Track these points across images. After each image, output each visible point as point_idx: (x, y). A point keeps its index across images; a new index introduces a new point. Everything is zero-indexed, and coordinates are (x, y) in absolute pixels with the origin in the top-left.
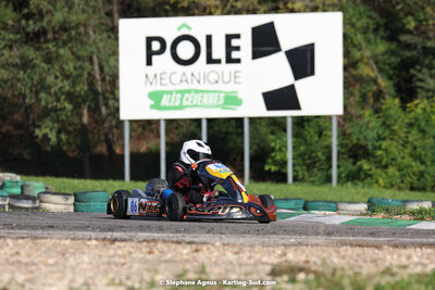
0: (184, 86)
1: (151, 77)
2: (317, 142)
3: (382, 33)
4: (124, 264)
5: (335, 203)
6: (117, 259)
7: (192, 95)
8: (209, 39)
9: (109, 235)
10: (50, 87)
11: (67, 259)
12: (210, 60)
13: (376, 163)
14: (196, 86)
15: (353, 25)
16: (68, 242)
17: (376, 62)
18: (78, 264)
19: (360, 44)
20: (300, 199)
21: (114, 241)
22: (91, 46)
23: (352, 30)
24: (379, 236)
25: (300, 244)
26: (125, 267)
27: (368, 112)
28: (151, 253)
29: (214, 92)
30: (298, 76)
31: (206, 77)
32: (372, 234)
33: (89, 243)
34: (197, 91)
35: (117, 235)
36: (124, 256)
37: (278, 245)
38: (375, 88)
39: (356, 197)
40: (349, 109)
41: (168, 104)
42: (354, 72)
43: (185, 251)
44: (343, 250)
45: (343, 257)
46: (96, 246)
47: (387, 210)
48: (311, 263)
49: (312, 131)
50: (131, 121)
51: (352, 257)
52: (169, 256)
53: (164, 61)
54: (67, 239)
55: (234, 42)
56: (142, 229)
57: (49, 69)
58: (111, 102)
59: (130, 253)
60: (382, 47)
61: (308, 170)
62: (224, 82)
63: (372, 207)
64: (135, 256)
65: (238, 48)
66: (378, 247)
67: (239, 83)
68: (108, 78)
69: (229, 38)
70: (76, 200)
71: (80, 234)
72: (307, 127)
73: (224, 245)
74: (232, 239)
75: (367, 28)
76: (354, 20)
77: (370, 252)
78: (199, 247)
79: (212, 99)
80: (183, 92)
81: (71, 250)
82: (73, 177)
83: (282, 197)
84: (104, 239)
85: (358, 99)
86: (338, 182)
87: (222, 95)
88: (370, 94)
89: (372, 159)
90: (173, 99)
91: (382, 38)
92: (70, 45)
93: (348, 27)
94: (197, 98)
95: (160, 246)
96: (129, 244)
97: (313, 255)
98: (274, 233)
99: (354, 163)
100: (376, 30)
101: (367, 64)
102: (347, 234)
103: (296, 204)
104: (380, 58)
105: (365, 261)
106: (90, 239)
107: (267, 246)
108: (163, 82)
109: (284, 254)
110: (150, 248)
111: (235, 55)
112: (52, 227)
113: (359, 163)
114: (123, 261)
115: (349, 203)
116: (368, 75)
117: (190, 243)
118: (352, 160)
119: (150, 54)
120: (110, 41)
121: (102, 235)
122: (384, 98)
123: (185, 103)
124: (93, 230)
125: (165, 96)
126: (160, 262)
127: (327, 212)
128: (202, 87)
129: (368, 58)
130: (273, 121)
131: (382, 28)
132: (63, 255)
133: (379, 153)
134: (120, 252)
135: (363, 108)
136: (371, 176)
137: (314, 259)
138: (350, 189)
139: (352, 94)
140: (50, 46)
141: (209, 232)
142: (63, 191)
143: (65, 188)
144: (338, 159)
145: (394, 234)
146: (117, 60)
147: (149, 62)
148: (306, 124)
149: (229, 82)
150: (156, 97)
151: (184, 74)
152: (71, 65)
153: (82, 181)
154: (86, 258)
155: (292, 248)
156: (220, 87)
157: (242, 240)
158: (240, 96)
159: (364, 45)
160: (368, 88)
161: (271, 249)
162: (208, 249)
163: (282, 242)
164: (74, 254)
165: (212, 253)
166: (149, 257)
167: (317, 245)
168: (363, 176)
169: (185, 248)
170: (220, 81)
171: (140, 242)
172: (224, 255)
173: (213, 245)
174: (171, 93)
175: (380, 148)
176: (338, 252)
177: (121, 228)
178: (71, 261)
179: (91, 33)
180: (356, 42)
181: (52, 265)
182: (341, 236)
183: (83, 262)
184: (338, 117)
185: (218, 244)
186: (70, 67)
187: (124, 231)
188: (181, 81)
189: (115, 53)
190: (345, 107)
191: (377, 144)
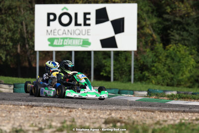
0: (64, 36)
1: (49, 31)
2: (125, 63)
3: (155, 13)
4: (37, 117)
5: (133, 91)
6: (34, 115)
7: (68, 40)
8: (76, 14)
9: (30, 103)
10: (3, 35)
11: (11, 114)
12: (76, 24)
13: (152, 73)
14: (70, 36)
15: (142, 10)
16: (11, 106)
17: (152, 27)
18: (16, 116)
19: (145, 19)
20: (117, 89)
21: (33, 106)
22: (22, 17)
23: (142, 12)
24: (154, 107)
25: (117, 109)
26: (38, 118)
27: (148, 50)
28: (49, 112)
29: (78, 39)
30: (116, 32)
31: (74, 32)
32: (150, 106)
33: (21, 107)
34: (70, 38)
35: (34, 103)
36: (37, 114)
37: (107, 110)
38: (151, 39)
39: (142, 89)
40: (139, 48)
41: (57, 44)
42: (142, 31)
43: (65, 111)
44: (137, 112)
45: (138, 116)
46: (24, 108)
47: (157, 95)
48: (123, 119)
49: (122, 58)
50: (40, 52)
51: (141, 116)
52: (58, 114)
53: (55, 24)
54: (11, 105)
55: (88, 16)
56: (45, 101)
57: (2, 27)
58: (31, 43)
59: (40, 112)
60: (155, 20)
61: (121, 76)
62: (82, 34)
63: (150, 93)
64: (42, 113)
65: (89, 19)
66: (153, 111)
67: (90, 35)
68: (29, 32)
69: (85, 14)
70: (14, 87)
71: (17, 103)
72: (120, 56)
73: (83, 109)
74: (86, 107)
75: (149, 11)
76: (142, 7)
77: (150, 114)
78: (72, 110)
79: (77, 42)
80: (64, 39)
81: (13, 110)
82: (13, 76)
83: (108, 88)
84: (28, 105)
85: (144, 43)
86: (134, 81)
87: (82, 40)
88: (149, 41)
89: (150, 72)
90: (59, 42)
91: (155, 16)
92: (12, 16)
93: (140, 10)
94: (70, 42)
95: (54, 109)
96: (39, 108)
97: (123, 115)
98: (106, 104)
99: (141, 73)
100: (152, 12)
101: (148, 27)
102: (139, 105)
103: (115, 91)
104: (154, 25)
105: (147, 118)
106: (21, 105)
107: (103, 110)
108: (55, 34)
109: (110, 114)
110: (49, 110)
111: (88, 22)
112: (4, 99)
113: (144, 73)
114: (37, 116)
115: (139, 91)
116: (148, 33)
117: (67, 108)
118: (140, 71)
119: (49, 21)
120: (31, 15)
121: (27, 103)
122: (156, 44)
123: (64, 44)
124: (23, 101)
125: (55, 40)
126: (54, 116)
127: (130, 95)
128: (72, 36)
129: (148, 25)
130: (104, 53)
131: (155, 11)
132: (9, 112)
133: (153, 68)
134: (35, 111)
135: (146, 48)
136: (149, 79)
137: (124, 116)
138: (139, 85)
139: (141, 41)
140: (3, 16)
141: (76, 103)
142: (8, 83)
143: (9, 81)
144: (134, 71)
145: (160, 106)
146: (34, 24)
147: (48, 25)
148: (120, 54)
149: (85, 34)
150: (51, 41)
151: (64, 30)
152: (13, 25)
153: (17, 78)
154: (20, 114)
155: (114, 111)
156: (81, 36)
157: (91, 107)
158: (90, 41)
159: (147, 19)
160: (148, 39)
161: (104, 111)
162: (76, 111)
163: (109, 108)
164: (14, 112)
165: (77, 113)
166: (49, 114)
167: (125, 110)
168: (145, 79)
169: (65, 110)
170: (81, 34)
171: (44, 107)
172: (83, 114)
173: (78, 109)
174: (58, 39)
175: (154, 66)
176: (135, 113)
177: (35, 101)
178: (13, 115)
179: (22, 11)
180: (143, 17)
181: (5, 117)
182: (136, 106)
183: (19, 116)
184: (135, 51)
185: (80, 109)
186: (12, 26)
187: (37, 102)
188: (63, 33)
189: (33, 21)
190: (138, 47)
191: (152, 64)
